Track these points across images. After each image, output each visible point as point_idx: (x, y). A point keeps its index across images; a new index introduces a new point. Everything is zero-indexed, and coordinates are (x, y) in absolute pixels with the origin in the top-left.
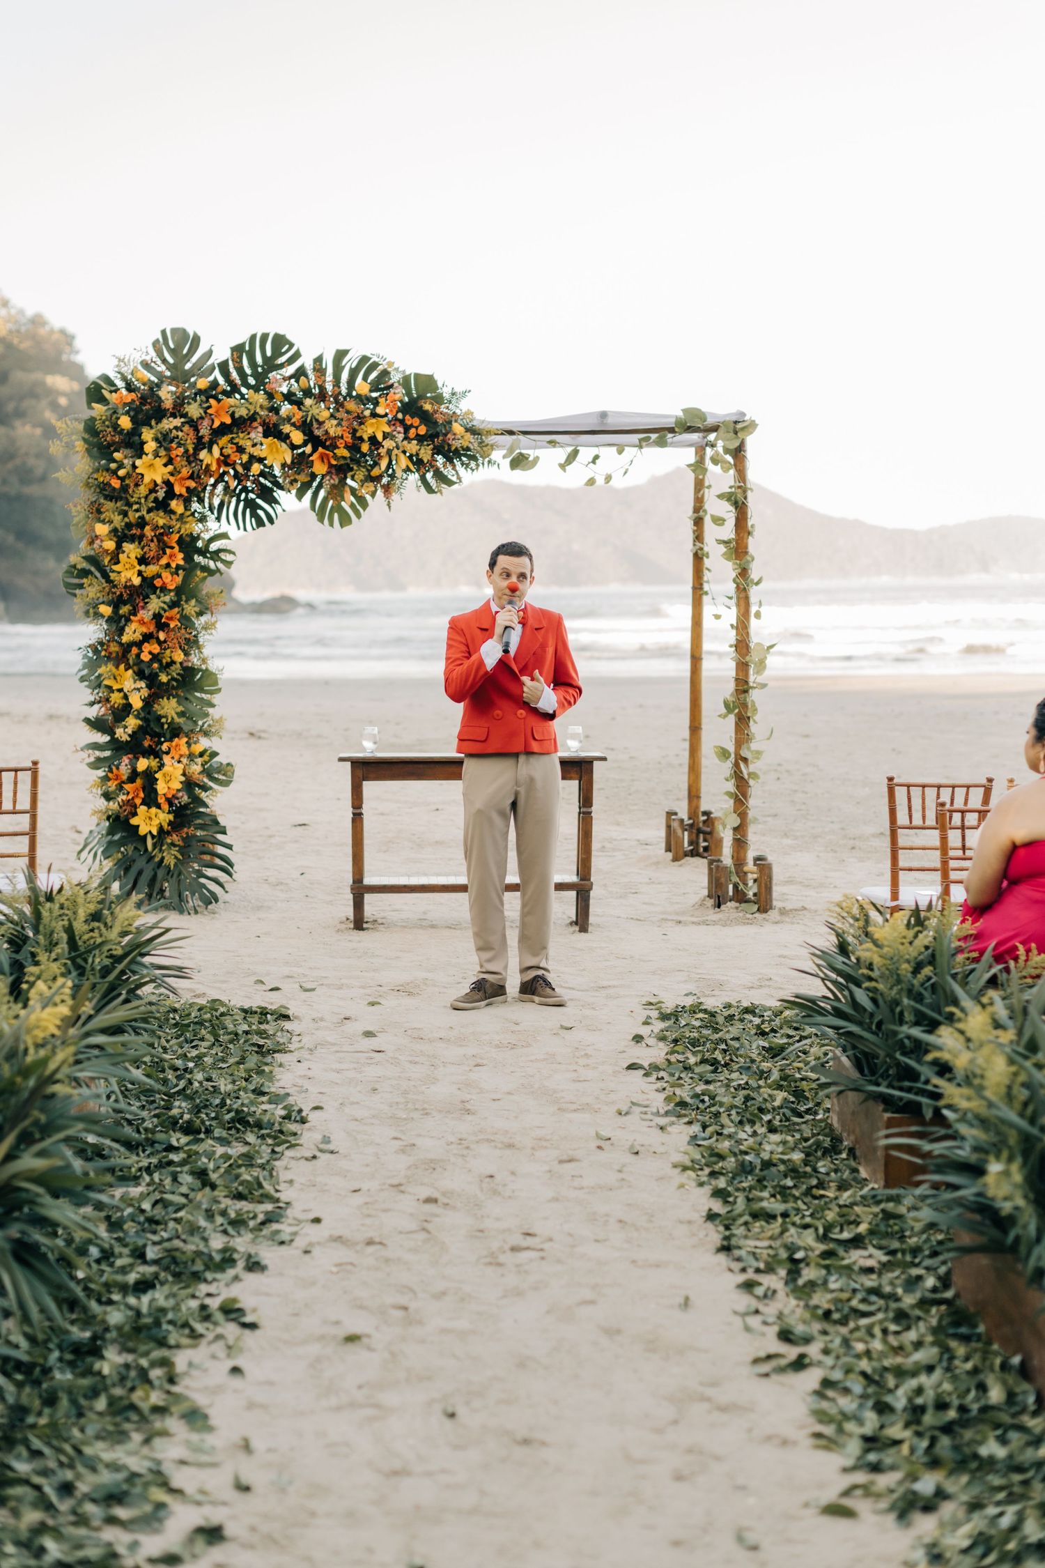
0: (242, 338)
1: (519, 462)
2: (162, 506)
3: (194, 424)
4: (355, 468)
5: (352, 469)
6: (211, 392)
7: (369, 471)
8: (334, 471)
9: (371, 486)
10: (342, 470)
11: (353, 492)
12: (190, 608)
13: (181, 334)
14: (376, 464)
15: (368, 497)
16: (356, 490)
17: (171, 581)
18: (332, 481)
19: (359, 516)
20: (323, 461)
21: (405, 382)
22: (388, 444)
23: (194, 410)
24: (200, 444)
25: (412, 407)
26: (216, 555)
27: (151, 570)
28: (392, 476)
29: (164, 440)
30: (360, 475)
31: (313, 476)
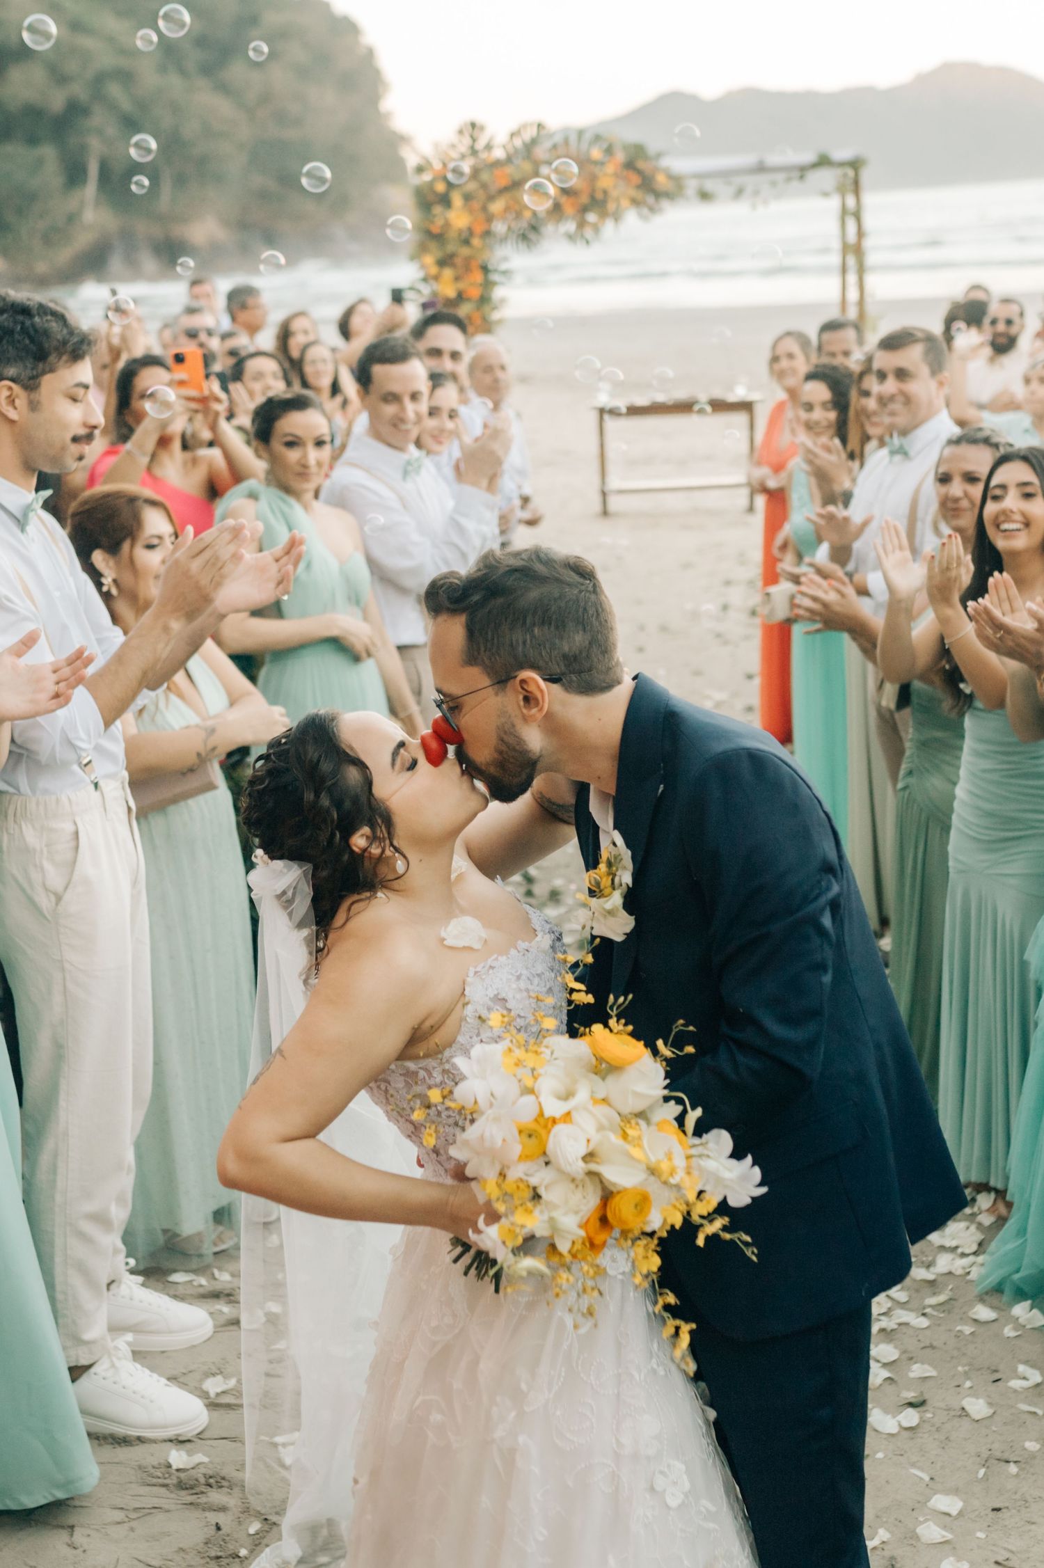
0: (513, 126)
1: (705, 196)
2: (466, 242)
3: (484, 186)
6: (497, 164)
10: (584, 209)
11: (592, 224)
12: (486, 309)
13: (473, 125)
17: (475, 293)
21: (626, 148)
22: (614, 193)
23: (485, 176)
24: (491, 198)
25: (630, 165)
26: (505, 273)
27: (461, 285)
29: (468, 198)
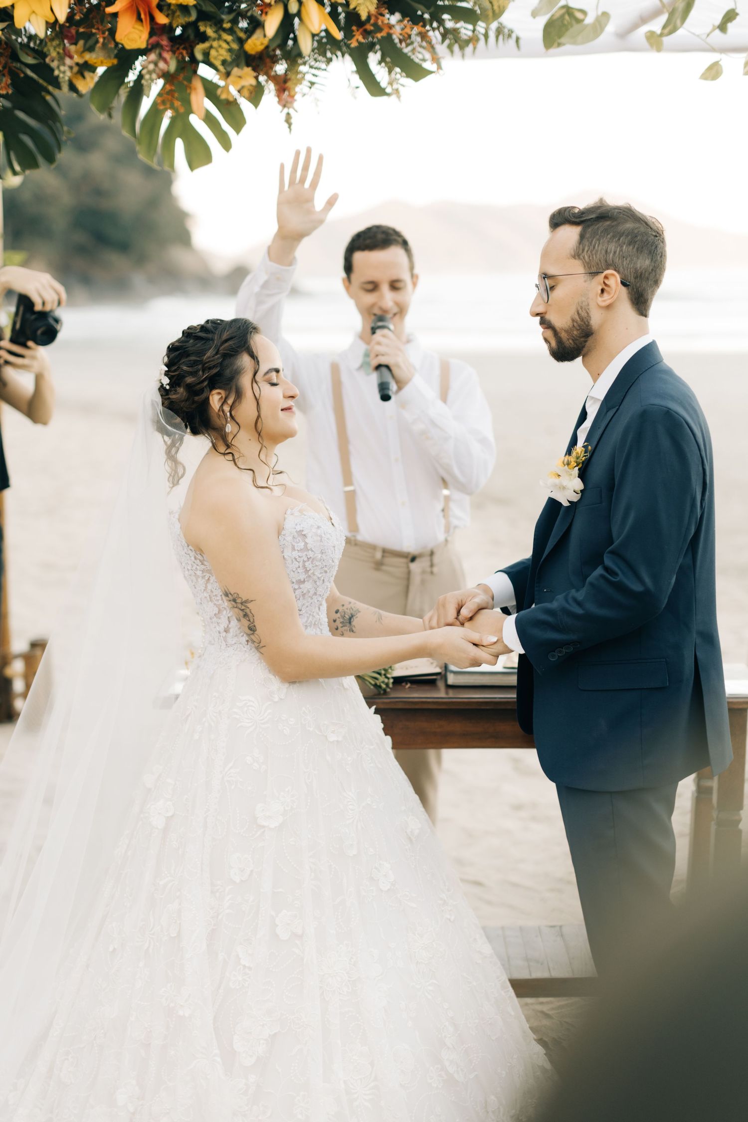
4: (210, 32)
5: (204, 38)
7: (241, 42)
8: (165, 42)
9: (247, 76)
10: (181, 40)
11: (211, 90)
14: (256, 25)
15: (245, 105)
16: (217, 86)
18: (162, 65)
19: (226, 143)
20: (139, 19)
28: (294, 57)
30: (221, 49)
31: (126, 58)
